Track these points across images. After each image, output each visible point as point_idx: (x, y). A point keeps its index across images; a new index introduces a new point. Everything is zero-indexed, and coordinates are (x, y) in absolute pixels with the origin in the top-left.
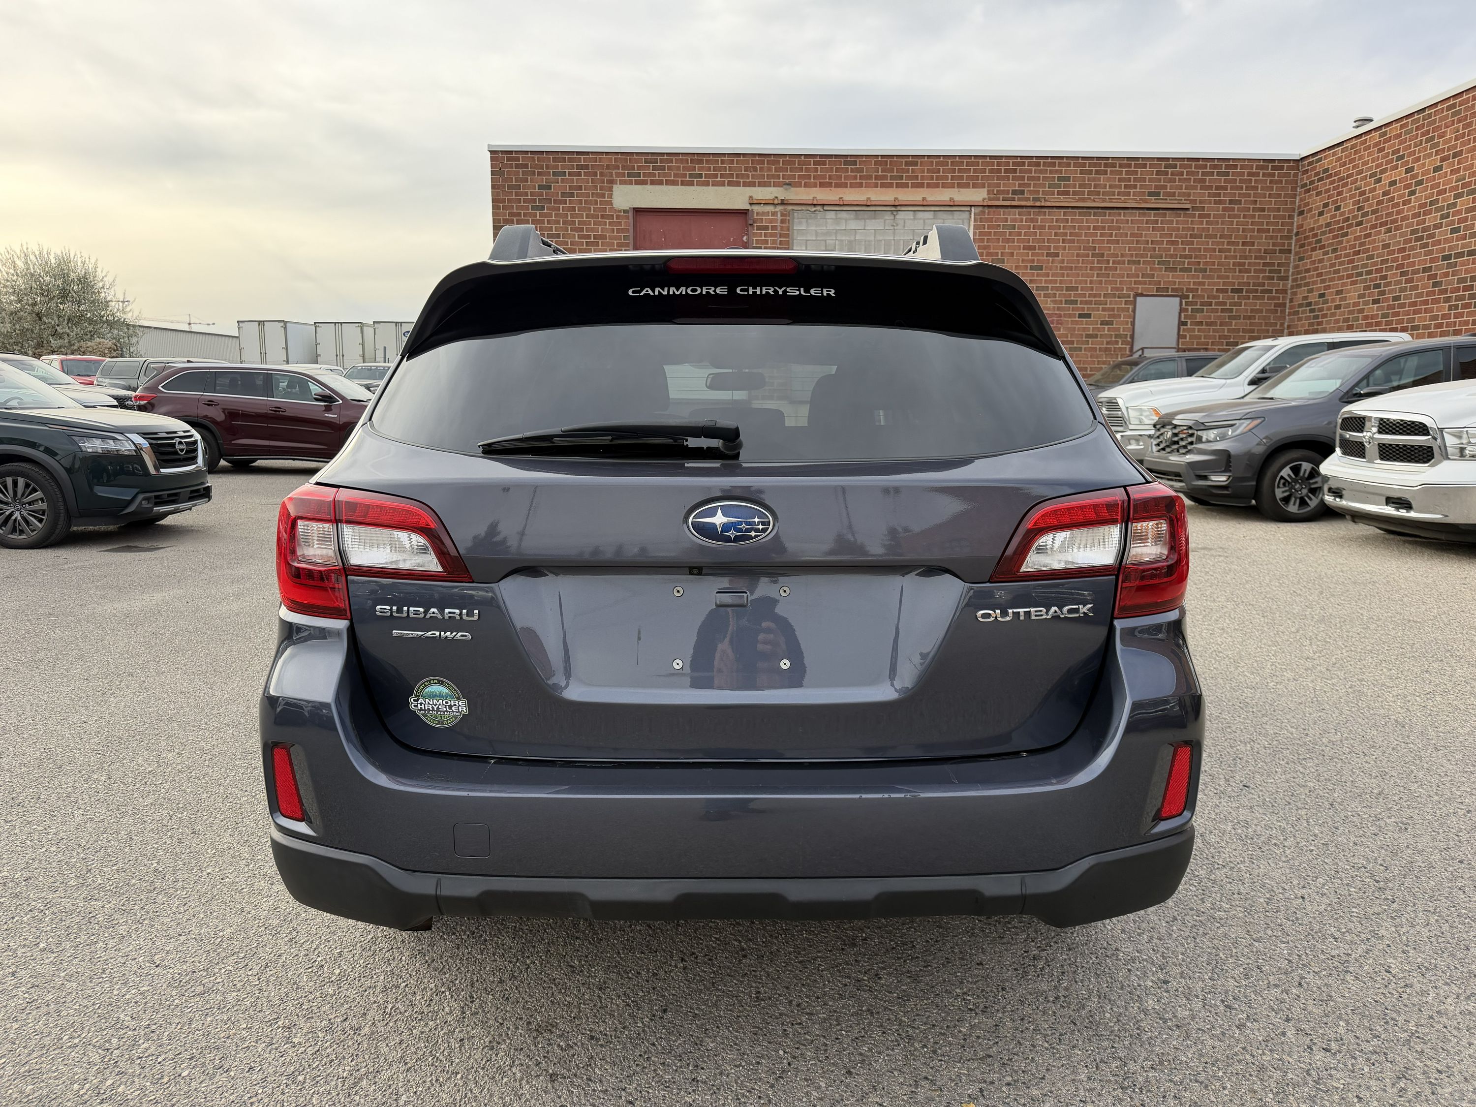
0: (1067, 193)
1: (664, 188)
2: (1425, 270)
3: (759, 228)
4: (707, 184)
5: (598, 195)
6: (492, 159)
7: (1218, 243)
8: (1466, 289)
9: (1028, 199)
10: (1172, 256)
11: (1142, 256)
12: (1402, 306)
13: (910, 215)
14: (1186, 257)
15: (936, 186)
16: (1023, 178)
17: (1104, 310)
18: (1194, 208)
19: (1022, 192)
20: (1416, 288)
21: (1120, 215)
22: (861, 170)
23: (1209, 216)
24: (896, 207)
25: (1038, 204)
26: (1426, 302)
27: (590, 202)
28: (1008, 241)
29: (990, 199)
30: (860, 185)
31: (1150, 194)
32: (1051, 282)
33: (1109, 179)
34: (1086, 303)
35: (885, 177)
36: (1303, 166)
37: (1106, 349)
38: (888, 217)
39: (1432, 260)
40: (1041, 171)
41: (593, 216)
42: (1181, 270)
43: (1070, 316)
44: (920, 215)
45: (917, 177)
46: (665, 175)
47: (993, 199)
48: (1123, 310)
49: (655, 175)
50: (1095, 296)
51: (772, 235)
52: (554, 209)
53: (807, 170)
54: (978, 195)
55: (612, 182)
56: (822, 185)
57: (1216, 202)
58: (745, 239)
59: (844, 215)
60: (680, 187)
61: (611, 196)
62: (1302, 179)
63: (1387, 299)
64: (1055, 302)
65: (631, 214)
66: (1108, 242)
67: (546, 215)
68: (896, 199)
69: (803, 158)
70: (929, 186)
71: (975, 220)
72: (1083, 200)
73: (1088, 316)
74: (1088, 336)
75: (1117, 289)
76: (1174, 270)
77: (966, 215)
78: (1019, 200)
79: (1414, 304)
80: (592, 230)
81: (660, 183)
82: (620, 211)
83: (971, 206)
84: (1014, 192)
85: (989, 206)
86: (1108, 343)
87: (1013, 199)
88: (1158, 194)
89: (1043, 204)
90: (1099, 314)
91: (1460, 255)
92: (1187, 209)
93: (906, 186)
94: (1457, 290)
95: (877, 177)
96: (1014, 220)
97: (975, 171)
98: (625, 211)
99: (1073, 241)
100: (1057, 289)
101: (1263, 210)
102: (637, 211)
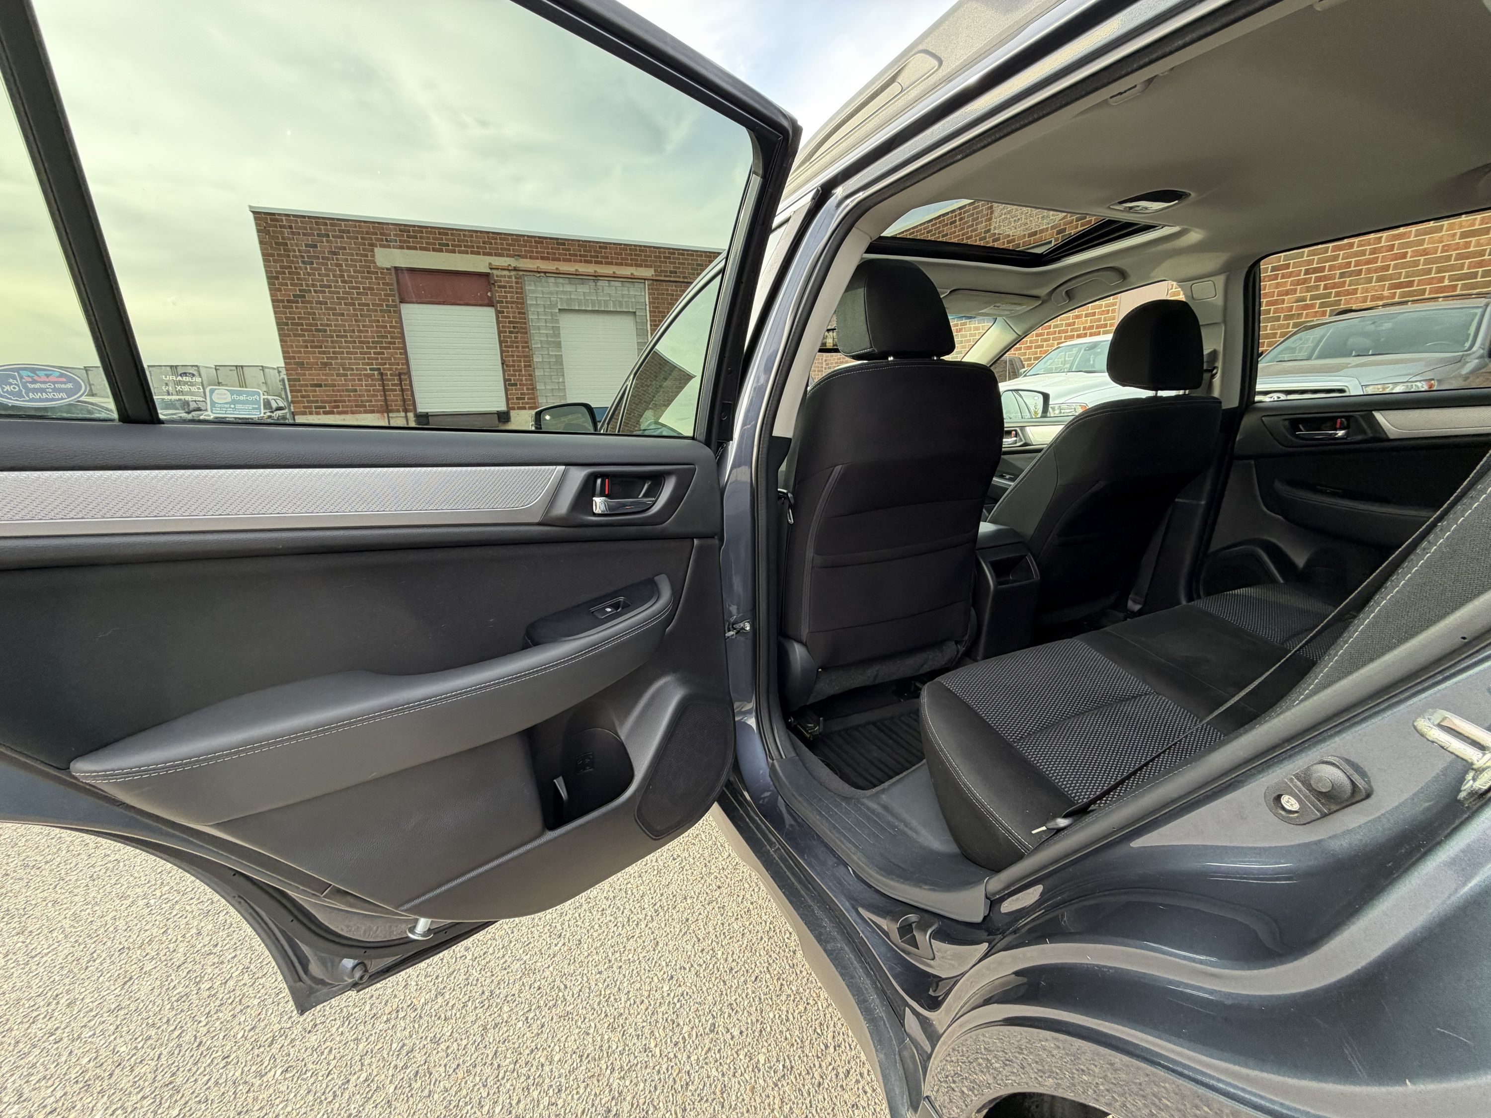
1: (419, 252)
3: (499, 287)
4: (454, 252)
5: (362, 255)
6: (256, 218)
9: (679, 277)
13: (619, 284)
15: (621, 264)
16: (675, 263)
19: (676, 272)
22: (569, 250)
24: (596, 277)
25: (686, 280)
27: (356, 261)
29: (656, 275)
30: (570, 260)
35: (586, 256)
38: (592, 284)
40: (686, 259)
41: (359, 272)
44: (613, 283)
45: (607, 258)
46: (418, 243)
47: (658, 276)
49: (409, 242)
51: (509, 292)
52: (323, 264)
53: (530, 246)
54: (649, 273)
55: (372, 245)
56: (543, 258)
58: (489, 294)
59: (561, 281)
60: (432, 253)
61: (373, 256)
65: (393, 272)
67: (315, 269)
68: (595, 271)
69: (526, 238)
70: (617, 264)
71: (649, 289)
77: (642, 286)
78: (674, 277)
80: (361, 283)
81: (415, 248)
82: (383, 269)
83: (645, 279)
84: (671, 272)
85: (656, 280)
87: (671, 277)
93: (601, 263)
95: (580, 256)
96: (672, 290)
97: (645, 256)
98: (387, 269)
102: (398, 269)
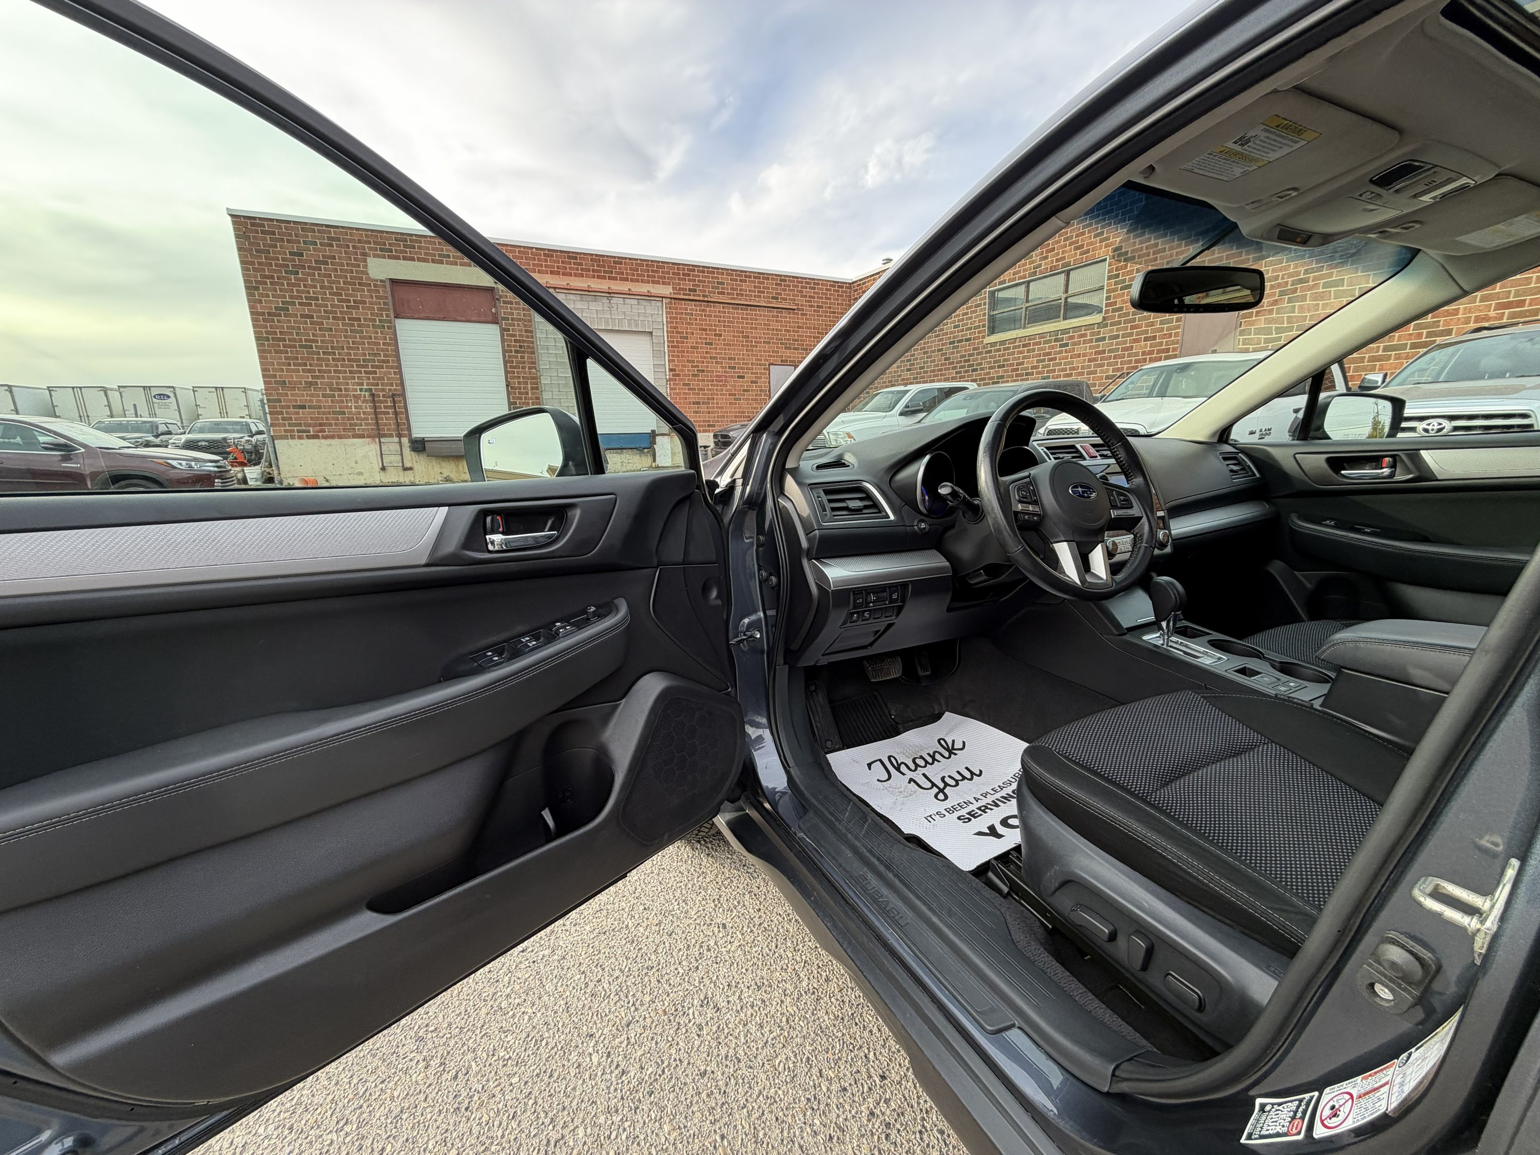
0: (723, 293)
1: (416, 263)
2: (939, 350)
3: (505, 302)
5: (352, 265)
6: (234, 223)
7: (812, 333)
8: (966, 361)
9: (699, 295)
10: (788, 340)
11: (771, 338)
12: (926, 372)
13: (635, 302)
14: (795, 340)
15: (638, 281)
16: (695, 280)
17: (752, 373)
18: (798, 309)
19: (695, 290)
20: (934, 361)
21: (756, 310)
22: (581, 264)
23: (806, 315)
24: (610, 294)
25: (706, 299)
26: (941, 370)
27: (346, 271)
28: (689, 324)
29: (674, 293)
30: (582, 276)
31: (773, 298)
32: (719, 354)
33: (748, 286)
34: (742, 368)
35: (600, 271)
36: (854, 287)
37: (756, 400)
38: (605, 301)
39: (943, 345)
40: (706, 277)
41: (350, 283)
42: (794, 349)
43: (732, 377)
44: (628, 301)
45: (622, 273)
46: (416, 253)
47: (677, 294)
48: (763, 374)
49: (406, 252)
50: (746, 364)
51: (516, 309)
52: (309, 274)
53: (539, 260)
54: (667, 290)
55: (365, 254)
56: (552, 273)
57: (810, 306)
58: (493, 310)
59: (572, 297)
60: (431, 264)
61: (366, 266)
62: (854, 295)
63: (916, 369)
64: (723, 367)
65: (388, 284)
66: (751, 328)
67: (301, 279)
68: (609, 288)
69: (534, 250)
70: (632, 280)
71: (666, 308)
72: (734, 299)
73: (743, 377)
74: (744, 391)
75: (759, 360)
76: (789, 348)
77: (659, 304)
78: (694, 295)
79: (934, 371)
80: (351, 295)
81: (412, 259)
82: (377, 281)
83: (662, 297)
84: (690, 290)
85: (675, 299)
86: (756, 395)
87: (690, 295)
88: (777, 298)
89: (709, 300)
90: (749, 377)
91: (961, 341)
92: (794, 309)
93: (615, 279)
94: (961, 362)
95: (593, 271)
96: (691, 310)
97: (663, 272)
98: (381, 281)
99: (729, 327)
100: (724, 359)
101: (834, 313)
102: (394, 282)
